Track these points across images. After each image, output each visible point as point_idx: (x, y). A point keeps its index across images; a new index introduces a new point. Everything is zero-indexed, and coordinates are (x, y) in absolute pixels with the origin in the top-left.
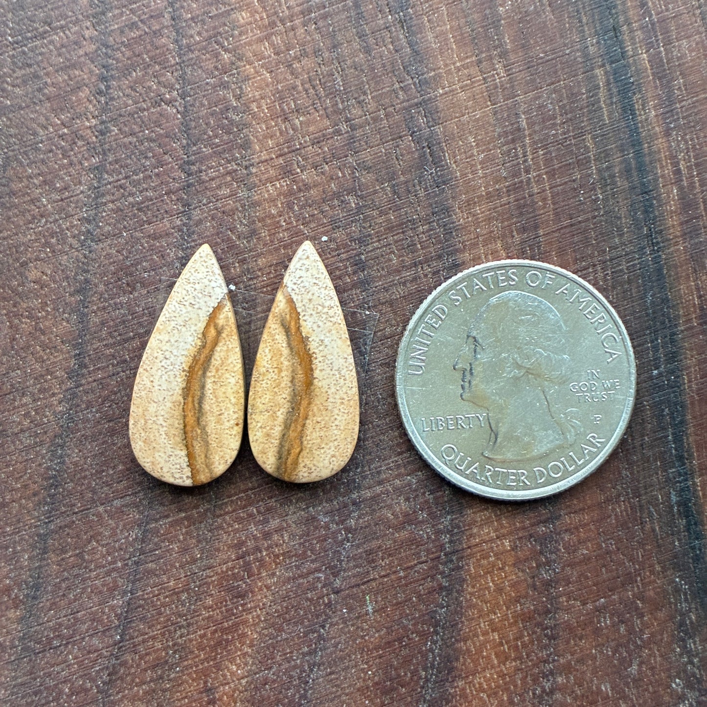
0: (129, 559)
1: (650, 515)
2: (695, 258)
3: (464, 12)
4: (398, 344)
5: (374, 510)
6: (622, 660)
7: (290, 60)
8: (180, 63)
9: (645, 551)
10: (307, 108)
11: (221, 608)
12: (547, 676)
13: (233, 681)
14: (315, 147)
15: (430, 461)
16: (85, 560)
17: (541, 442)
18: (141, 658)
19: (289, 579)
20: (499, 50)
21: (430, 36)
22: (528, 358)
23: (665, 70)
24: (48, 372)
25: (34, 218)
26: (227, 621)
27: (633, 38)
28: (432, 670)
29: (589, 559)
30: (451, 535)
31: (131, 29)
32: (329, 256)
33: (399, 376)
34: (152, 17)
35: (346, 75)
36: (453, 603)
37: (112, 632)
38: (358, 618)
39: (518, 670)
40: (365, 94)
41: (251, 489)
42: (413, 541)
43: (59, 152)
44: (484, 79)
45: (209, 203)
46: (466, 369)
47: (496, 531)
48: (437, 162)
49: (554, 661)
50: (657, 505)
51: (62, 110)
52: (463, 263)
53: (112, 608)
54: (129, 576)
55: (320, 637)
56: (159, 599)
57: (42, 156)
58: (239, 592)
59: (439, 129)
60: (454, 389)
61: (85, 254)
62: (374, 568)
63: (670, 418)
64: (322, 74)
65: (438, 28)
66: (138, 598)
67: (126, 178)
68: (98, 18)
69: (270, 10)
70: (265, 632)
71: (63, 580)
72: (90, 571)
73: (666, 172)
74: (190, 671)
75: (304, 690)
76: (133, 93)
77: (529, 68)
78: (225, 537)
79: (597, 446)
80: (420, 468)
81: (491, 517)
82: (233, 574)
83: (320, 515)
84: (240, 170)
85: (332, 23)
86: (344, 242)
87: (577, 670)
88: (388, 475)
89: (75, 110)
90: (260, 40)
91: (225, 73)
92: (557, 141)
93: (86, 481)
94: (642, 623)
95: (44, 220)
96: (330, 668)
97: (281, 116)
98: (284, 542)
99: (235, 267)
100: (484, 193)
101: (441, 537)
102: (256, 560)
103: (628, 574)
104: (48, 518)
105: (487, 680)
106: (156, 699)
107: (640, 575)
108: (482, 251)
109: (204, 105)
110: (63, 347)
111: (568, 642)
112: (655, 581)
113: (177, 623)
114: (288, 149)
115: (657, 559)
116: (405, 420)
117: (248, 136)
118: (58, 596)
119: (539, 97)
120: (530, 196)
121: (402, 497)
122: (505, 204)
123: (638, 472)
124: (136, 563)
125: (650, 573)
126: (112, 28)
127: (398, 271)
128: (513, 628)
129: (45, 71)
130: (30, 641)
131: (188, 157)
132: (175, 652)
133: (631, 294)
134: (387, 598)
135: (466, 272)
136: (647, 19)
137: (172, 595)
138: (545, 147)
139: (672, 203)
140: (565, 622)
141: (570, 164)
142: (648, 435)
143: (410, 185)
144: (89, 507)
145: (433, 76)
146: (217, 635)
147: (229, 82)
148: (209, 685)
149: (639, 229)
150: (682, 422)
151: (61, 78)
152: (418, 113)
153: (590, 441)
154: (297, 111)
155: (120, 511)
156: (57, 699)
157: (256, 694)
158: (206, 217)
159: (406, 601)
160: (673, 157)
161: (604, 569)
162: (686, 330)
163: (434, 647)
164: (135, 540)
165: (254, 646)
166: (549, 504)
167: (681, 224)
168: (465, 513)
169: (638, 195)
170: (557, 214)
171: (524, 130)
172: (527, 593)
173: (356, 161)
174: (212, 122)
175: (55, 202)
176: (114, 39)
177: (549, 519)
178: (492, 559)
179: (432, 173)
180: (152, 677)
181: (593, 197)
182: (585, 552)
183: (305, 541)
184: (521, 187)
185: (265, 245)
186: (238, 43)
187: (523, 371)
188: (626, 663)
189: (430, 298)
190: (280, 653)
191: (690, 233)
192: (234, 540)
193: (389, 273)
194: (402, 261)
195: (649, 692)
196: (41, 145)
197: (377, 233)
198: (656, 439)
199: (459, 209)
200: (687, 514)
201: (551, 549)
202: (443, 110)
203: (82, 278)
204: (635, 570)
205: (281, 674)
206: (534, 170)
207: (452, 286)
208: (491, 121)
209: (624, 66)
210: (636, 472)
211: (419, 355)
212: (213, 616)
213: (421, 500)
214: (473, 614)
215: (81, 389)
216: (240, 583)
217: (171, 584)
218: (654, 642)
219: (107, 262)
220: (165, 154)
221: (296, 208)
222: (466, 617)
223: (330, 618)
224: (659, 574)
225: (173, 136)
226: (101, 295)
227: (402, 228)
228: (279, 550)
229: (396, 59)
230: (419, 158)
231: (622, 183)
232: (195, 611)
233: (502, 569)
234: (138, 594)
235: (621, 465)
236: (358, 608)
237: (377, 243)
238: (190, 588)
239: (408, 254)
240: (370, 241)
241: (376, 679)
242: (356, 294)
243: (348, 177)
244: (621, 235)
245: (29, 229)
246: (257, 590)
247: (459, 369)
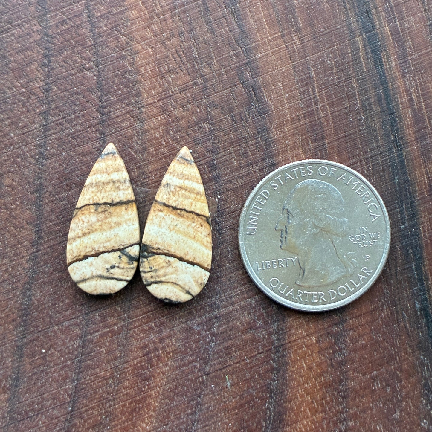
0: (75, 359)
1: (403, 317)
2: (424, 153)
3: (272, 5)
4: (239, 216)
5: (229, 321)
6: (389, 410)
7: (163, 39)
8: (95, 45)
9: (401, 339)
10: (175, 69)
11: (134, 387)
12: (342, 422)
14: (181, 93)
15: (263, 289)
16: (47, 361)
17: (332, 274)
18: (85, 421)
19: (177, 367)
20: (295, 28)
21: (251, 21)
22: (322, 221)
23: (400, 36)
24: (19, 243)
26: (139, 396)
27: (379, 17)
28: (270, 421)
29: (366, 346)
30: (278, 335)
31: (62, 24)
33: (241, 236)
34: (75, 16)
35: (200, 47)
36: (281, 378)
37: (66, 406)
38: (221, 390)
39: (324, 419)
40: (212, 59)
41: (150, 312)
42: (254, 340)
43: (20, 104)
44: (287, 46)
45: (116, 132)
46: (283, 230)
47: (306, 331)
48: (259, 100)
49: (346, 412)
50: (406, 311)
51: (21, 77)
52: (278, 163)
53: (66, 391)
54: (75, 370)
55: (198, 403)
56: (94, 384)
57: (10, 107)
58: (145, 377)
59: (259, 79)
60: (276, 242)
61: (39, 167)
62: (230, 358)
63: (413, 255)
64: (184, 47)
65: (256, 16)
66: (82, 384)
67: (63, 118)
68: (41, 18)
69: (150, 8)
70: (163, 401)
71: (34, 374)
72: (51, 367)
73: (404, 100)
74: (117, 428)
76: (65, 65)
77: (314, 38)
78: (135, 342)
79: (367, 275)
80: (257, 293)
81: (303, 323)
82: (141, 366)
83: (194, 326)
84: (135, 110)
85: (190, 15)
86: (203, 153)
87: (361, 417)
88: (237, 299)
89: (29, 77)
90: (144, 28)
91: (123, 49)
92: (334, 84)
93: (46, 311)
94: (401, 386)
95: (13, 147)
96: (205, 423)
97: (159, 75)
98: (172, 344)
99: (134, 172)
100: (289, 119)
101: (272, 336)
102: (155, 356)
103: (391, 355)
104: (22, 335)
105: (305, 426)
107: (398, 355)
108: (290, 155)
109: (111, 71)
110: (27, 226)
111: (355, 399)
112: (408, 358)
113: (107, 398)
114: (165, 96)
115: (409, 344)
116: (245, 263)
117: (139, 88)
118: (31, 384)
119: (322, 57)
120: (318, 119)
121: (246, 313)
122: (303, 125)
124: (79, 361)
125: (404, 354)
126: (51, 24)
127: (238, 170)
128: (320, 392)
129: (9, 53)
130: (15, 414)
131: (102, 103)
132: (106, 417)
133: (385, 178)
134: (239, 376)
135: (280, 168)
136: (388, 5)
137: (103, 380)
138: (327, 88)
139: (408, 119)
140: (353, 387)
141: (343, 98)
142: (399, 266)
143: (243, 115)
144: (48, 327)
145: (255, 46)
147: (126, 55)
149: (388, 137)
150: (421, 258)
151: (20, 57)
152: (246, 69)
153: (363, 272)
154: (169, 71)
155: (68, 328)
158: (115, 141)
159: (251, 378)
160: (407, 91)
161: (375, 353)
162: (420, 199)
163: (270, 407)
164: (78, 347)
165: (156, 411)
166: (339, 312)
167: (414, 133)
168: (286, 321)
169: (387, 116)
170: (336, 130)
171: (313, 77)
172: (327, 369)
173: (208, 101)
174: (116, 81)
175: (19, 135)
176: (52, 31)
177: (339, 322)
178: (304, 349)
179: (256, 107)
181: (358, 118)
182: (363, 342)
183: (186, 343)
184: (313, 113)
185: (153, 157)
186: (130, 31)
187: (319, 230)
188: (392, 411)
189: (258, 186)
190: (173, 415)
191: (420, 137)
192: (141, 344)
193: (232, 172)
194: (240, 163)
195: (407, 429)
196: (8, 100)
197: (223, 146)
198: (405, 269)
199: (274, 129)
200: (426, 315)
201: (341, 342)
202: (262, 67)
203: (38, 182)
204: (395, 352)
205: (174, 428)
206: (320, 102)
207: (272, 178)
208: (292, 73)
209: (375, 35)
210: (393, 290)
211: (253, 222)
212: (129, 393)
213: (258, 314)
214: (294, 384)
215: (40, 252)
216: (146, 371)
217: (102, 373)
218: (409, 397)
219: (53, 171)
220: (87, 102)
221: (171, 133)
222: (289, 386)
223: (204, 390)
224: (410, 354)
225: (92, 91)
226: (50, 193)
227: (239, 143)
228: (169, 349)
229: (230, 36)
230: (248, 98)
231: (376, 108)
232: (118, 390)
233: (311, 355)
234: (81, 381)
235: (383, 286)
236: (221, 384)
237: (224, 153)
238: (114, 376)
239: (243, 159)
240: (219, 152)
241: (234, 428)
242: (211, 185)
243: (203, 112)
244: (377, 142)
245: (3, 153)
246: (156, 375)
247: (279, 230)
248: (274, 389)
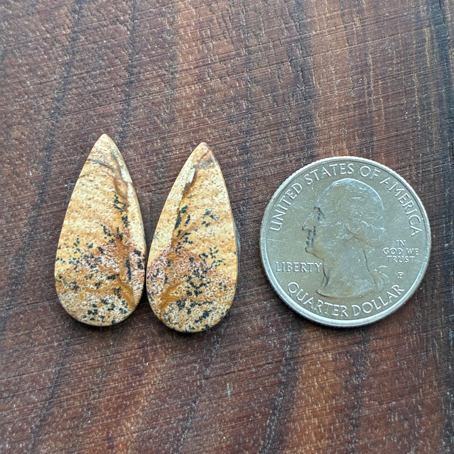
0: (63, 340)
1: (433, 346)
4: (265, 208)
5: (238, 323)
6: (404, 447)
9: (427, 370)
10: (218, 35)
11: (124, 381)
12: (349, 453)
13: (127, 434)
14: (221, 63)
16: (31, 338)
17: (359, 287)
18: (64, 412)
19: (174, 366)
20: (357, 8)
22: (356, 226)
24: (19, 203)
25: (20, 94)
26: (127, 391)
27: (452, 9)
28: (269, 440)
29: (387, 373)
30: (291, 346)
32: (224, 141)
33: (263, 231)
35: (249, 15)
36: (288, 394)
37: (46, 391)
38: (220, 398)
39: (330, 446)
42: (264, 348)
43: (42, 50)
44: (345, 27)
45: (143, 96)
46: (311, 231)
47: (323, 346)
48: (306, 82)
49: (355, 442)
50: (438, 339)
51: (47, 21)
52: (318, 155)
53: (48, 374)
54: (61, 353)
55: (192, 409)
56: (80, 371)
57: (30, 52)
58: (137, 372)
59: (310, 59)
60: (301, 243)
61: (53, 123)
62: (234, 364)
64: (232, 13)
66: (66, 369)
70: (154, 401)
71: (15, 351)
72: (35, 346)
74: (98, 424)
75: (177, 445)
76: (98, 14)
77: (377, 22)
78: (132, 331)
79: (398, 294)
80: (273, 297)
81: (320, 336)
82: (135, 358)
84: (168, 74)
86: (236, 132)
87: (371, 451)
88: (251, 300)
89: (56, 22)
91: (164, 6)
92: (392, 76)
93: (38, 283)
94: (420, 422)
95: (27, 96)
96: (197, 432)
97: (200, 39)
98: (173, 339)
99: (157, 143)
100: (337, 107)
101: (284, 347)
102: (152, 350)
103: (414, 386)
104: (9, 306)
105: (307, 452)
106: (72, 442)
107: (422, 387)
108: (332, 148)
109: (147, 27)
110: (31, 186)
111: (366, 430)
112: (433, 392)
113: (92, 389)
114: (203, 63)
115: (435, 377)
117: (175, 51)
118: (10, 362)
119: (383, 44)
120: (369, 112)
121: (259, 316)
122: (352, 116)
123: (428, 314)
124: (67, 344)
125: (429, 386)
127: (272, 156)
128: (329, 417)
131: (132, 62)
133: (435, 188)
134: (242, 386)
135: (318, 162)
137: (91, 369)
138: (383, 79)
140: (367, 416)
141: (400, 92)
142: (437, 289)
143: (286, 96)
144: (38, 301)
145: (310, 22)
146: (119, 401)
147: (166, 12)
148: (110, 435)
149: (444, 143)
152: (297, 46)
153: (394, 290)
154: (211, 37)
157: (143, 445)
158: (140, 105)
159: (255, 390)
161: (397, 381)
163: (271, 424)
164: (68, 328)
165: (144, 411)
166: (363, 331)
168: (302, 331)
169: (446, 119)
170: (387, 127)
171: (370, 65)
172: (341, 392)
173: (249, 76)
174: (151, 39)
175: (35, 84)
177: (361, 341)
178: (318, 366)
179: (302, 90)
180: (70, 426)
181: (414, 117)
182: (385, 367)
183: (188, 340)
184: (364, 105)
185: (180, 129)
187: (351, 236)
188: (406, 449)
189: (291, 178)
190: (162, 418)
192: (138, 334)
193: (265, 157)
194: (275, 149)
196: (30, 44)
197: (259, 128)
198: (443, 293)
199: (319, 117)
201: (361, 363)
202: (314, 46)
203: (50, 140)
204: (419, 383)
205: (162, 432)
206: (374, 94)
207: (307, 171)
208: (348, 57)
209: (444, 28)
210: (426, 314)
211: (279, 217)
212: (118, 386)
213: (272, 319)
214: (301, 403)
215: (41, 217)
216: (139, 365)
217: (90, 361)
218: (427, 436)
219: (67, 130)
220: (116, 58)
221: (204, 105)
222: (296, 405)
223: (200, 396)
224: (435, 388)
225: (123, 47)
226: (61, 153)
227: (278, 127)
228: (169, 345)
229: (285, 7)
230: (294, 78)
231: (435, 110)
232: (105, 382)
233: (325, 373)
234: (66, 366)
235: (416, 309)
236: (221, 391)
237: (259, 136)
238: (103, 366)
239: (279, 145)
240: (254, 133)
241: (229, 443)
242: (240, 170)
243: (243, 87)
244: (431, 146)
245: (15, 102)
246: (150, 371)
247: (306, 230)
248: (278, 406)
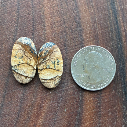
0: (20, 100)
1: (119, 94)
5: (67, 92)
7: (53, 7)
8: (32, 7)
9: (118, 100)
10: (56, 16)
11: (37, 109)
12: (99, 124)
13: (39, 123)
14: (57, 23)
16: (12, 100)
18: (22, 119)
19: (50, 104)
20: (92, 6)
21: (79, 3)
22: (96, 64)
23: (123, 10)
24: (6, 64)
25: (4, 35)
27: (117, 4)
28: (77, 122)
29: (107, 102)
30: (81, 97)
32: (59, 44)
33: (71, 66)
35: (63, 10)
36: (81, 110)
37: (17, 114)
38: (63, 112)
39: (93, 123)
40: (67, 13)
42: (74, 98)
43: (9, 23)
44: (89, 11)
45: (37, 33)
47: (90, 96)
48: (80, 26)
49: (100, 121)
50: (120, 92)
51: (10, 15)
53: (17, 109)
54: (20, 103)
55: (56, 115)
56: (26, 108)
57: (6, 24)
58: (41, 107)
59: (80, 20)
60: (82, 69)
62: (66, 103)
63: (123, 76)
64: (59, 10)
65: (81, 2)
67: (22, 28)
70: (46, 114)
71: (8, 104)
72: (13, 102)
73: (123, 29)
74: (31, 121)
75: (53, 125)
76: (23, 12)
77: (98, 9)
78: (39, 96)
80: (75, 84)
81: (89, 93)
82: (40, 103)
83: (56, 92)
84: (43, 27)
86: (62, 41)
87: (104, 123)
88: (69, 85)
89: (12, 15)
90: (47, 3)
91: (41, 9)
92: (102, 23)
93: (13, 85)
94: (117, 114)
95: (6, 36)
96: (58, 121)
97: (51, 17)
98: (50, 97)
100: (89, 33)
101: (79, 97)
102: (44, 100)
103: (114, 105)
104: (5, 92)
105: (87, 124)
108: (88, 43)
109: (37, 15)
111: (103, 117)
113: (29, 112)
114: (52, 23)
115: (120, 102)
117: (45, 21)
118: (7, 107)
119: (99, 15)
120: (97, 33)
121: (72, 89)
122: (93, 35)
124: (22, 101)
125: (118, 105)
127: (72, 47)
128: (93, 115)
129: (7, 8)
130: (1, 115)
131: (33, 24)
132: (28, 118)
133: (116, 52)
134: (69, 108)
135: (85, 47)
136: (120, 1)
138: (100, 24)
139: (124, 35)
140: (102, 114)
141: (105, 27)
142: (118, 79)
143: (75, 31)
144: (13, 90)
145: (80, 11)
146: (36, 115)
147: (41, 11)
148: (35, 124)
149: (117, 40)
150: (125, 76)
151: (10, 9)
152: (77, 17)
153: (107, 80)
154: (54, 16)
155: (19, 91)
156: (6, 126)
157: (44, 126)
158: (36, 36)
159: (72, 109)
160: (124, 27)
161: (110, 104)
162: (126, 59)
163: (77, 118)
164: (21, 96)
165: (43, 117)
166: (100, 91)
167: (125, 39)
168: (84, 93)
169: (118, 34)
170: (102, 37)
171: (96, 21)
172: (95, 108)
173: (65, 26)
174: (38, 18)
175: (8, 32)
176: (20, 2)
177: (100, 94)
178: (89, 101)
179: (79, 29)
180: (24, 122)
181: (109, 34)
182: (106, 100)
183: (54, 97)
186: (43, 3)
188: (113, 122)
189: (78, 52)
190: (48, 118)
194: (73, 45)
196: (6, 22)
197: (68, 39)
198: (120, 80)
199: (84, 35)
200: (126, 94)
201: (100, 100)
202: (81, 17)
204: (116, 104)
205: (48, 122)
206: (98, 28)
207: (82, 50)
208: (90, 19)
209: (115, 10)
210: (116, 86)
211: (75, 63)
212: (36, 111)
213: (76, 90)
216: (41, 105)
217: (28, 105)
218: (119, 118)
220: (29, 24)
221: (53, 34)
222: (84, 112)
223: (58, 112)
224: (120, 105)
225: (31, 21)
227: (73, 39)
228: (49, 99)
229: (73, 7)
230: (77, 26)
231: (114, 31)
232: (32, 110)
233: (91, 103)
234: (22, 107)
235: (113, 84)
236: (63, 110)
238: (32, 106)
240: (67, 41)
241: (66, 124)
242: (64, 51)
243: (63, 29)
244: (114, 41)
246: (44, 106)
247: (83, 66)
248: (79, 113)
